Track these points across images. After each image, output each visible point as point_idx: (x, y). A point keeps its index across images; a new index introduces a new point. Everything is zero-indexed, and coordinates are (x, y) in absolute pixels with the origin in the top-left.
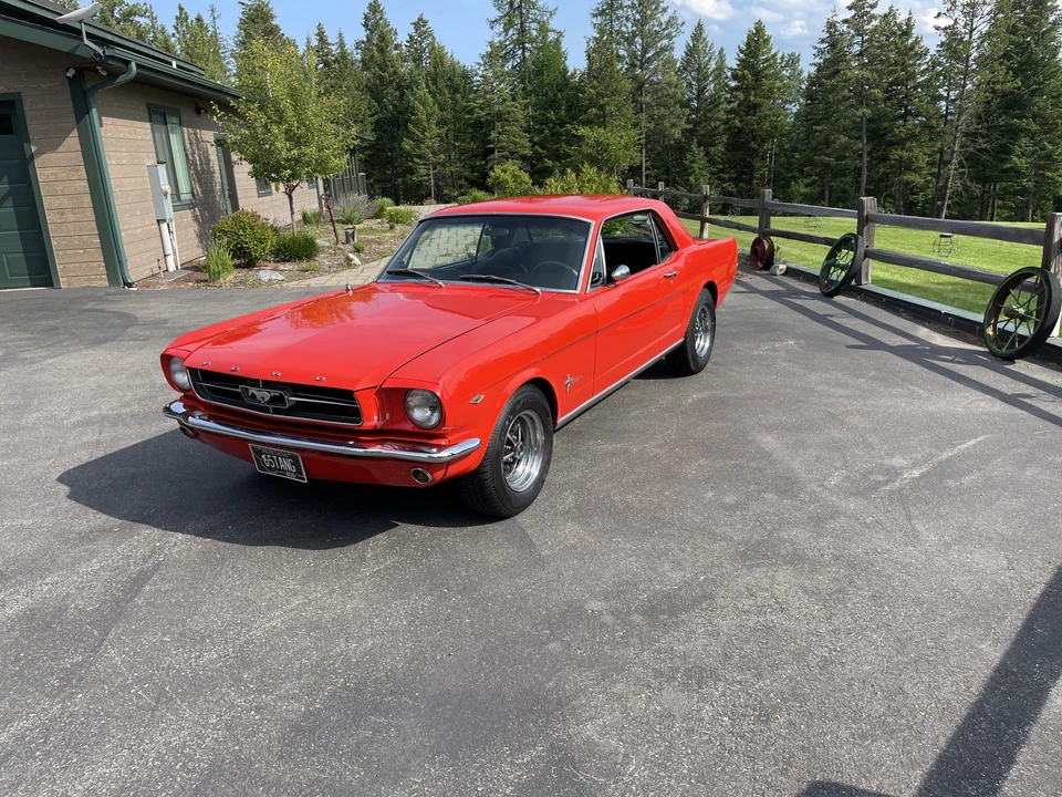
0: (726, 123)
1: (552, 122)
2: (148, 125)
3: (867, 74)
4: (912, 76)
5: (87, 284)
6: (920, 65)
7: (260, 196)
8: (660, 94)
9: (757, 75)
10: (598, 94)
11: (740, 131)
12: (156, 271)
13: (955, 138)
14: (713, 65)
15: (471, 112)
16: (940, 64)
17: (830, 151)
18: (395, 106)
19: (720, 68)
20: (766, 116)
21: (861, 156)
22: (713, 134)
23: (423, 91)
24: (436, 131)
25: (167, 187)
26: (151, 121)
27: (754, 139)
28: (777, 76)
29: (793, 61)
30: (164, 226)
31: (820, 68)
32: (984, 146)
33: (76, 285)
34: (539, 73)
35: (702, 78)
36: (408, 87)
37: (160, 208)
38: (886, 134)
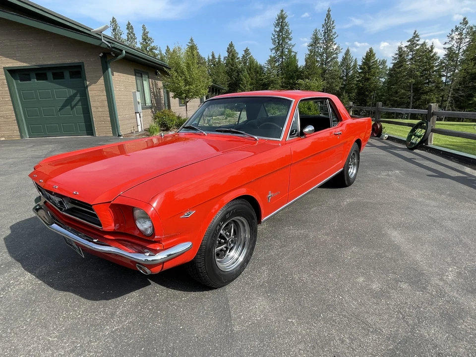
0: (356, 85)
1: (292, 84)
2: (134, 77)
3: (414, 67)
4: (433, 67)
5: (105, 135)
6: (436, 63)
7: (180, 106)
8: (332, 74)
9: (369, 67)
10: (309, 74)
11: (362, 88)
12: (133, 131)
13: (450, 91)
14: (352, 64)
15: (262, 80)
16: (444, 63)
17: (397, 95)
18: (236, 78)
19: (355, 66)
20: (372, 83)
21: (409, 98)
22: (352, 89)
23: (246, 73)
24: (249, 87)
25: (139, 100)
26: (135, 75)
27: (367, 91)
28: (377, 68)
29: (384, 62)
30: (138, 115)
31: (395, 65)
32: (462, 94)
33: (101, 135)
34: (288, 66)
35: (348, 68)
36: (241, 72)
37: (136, 108)
38: (420, 90)
